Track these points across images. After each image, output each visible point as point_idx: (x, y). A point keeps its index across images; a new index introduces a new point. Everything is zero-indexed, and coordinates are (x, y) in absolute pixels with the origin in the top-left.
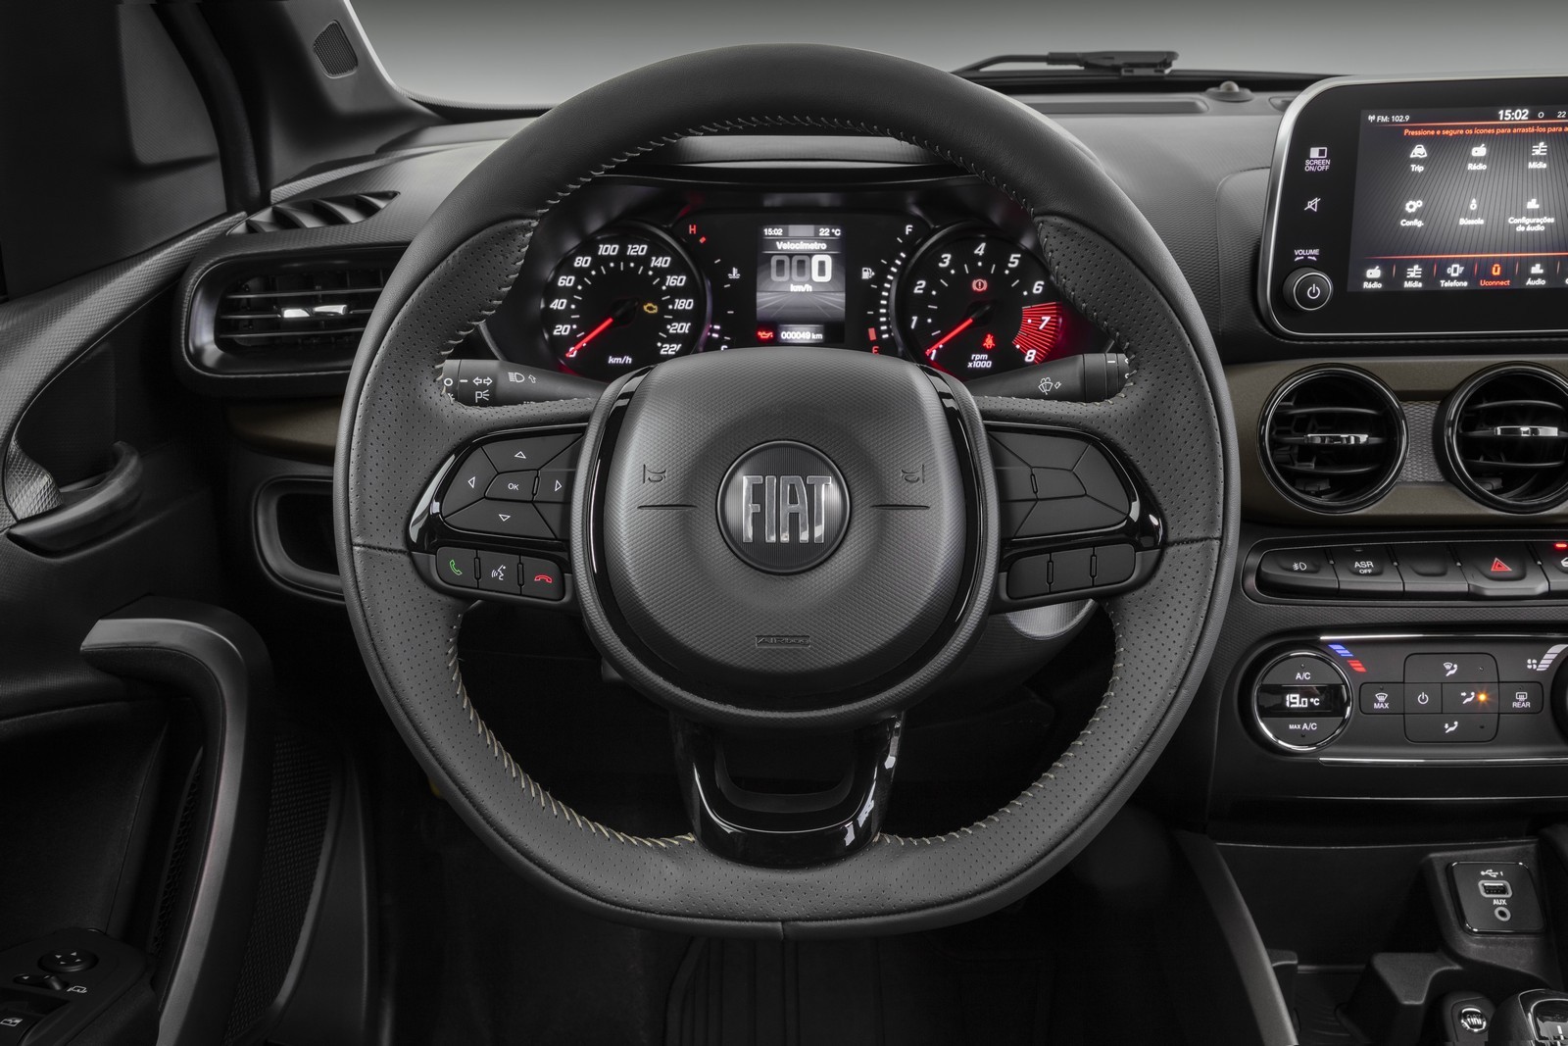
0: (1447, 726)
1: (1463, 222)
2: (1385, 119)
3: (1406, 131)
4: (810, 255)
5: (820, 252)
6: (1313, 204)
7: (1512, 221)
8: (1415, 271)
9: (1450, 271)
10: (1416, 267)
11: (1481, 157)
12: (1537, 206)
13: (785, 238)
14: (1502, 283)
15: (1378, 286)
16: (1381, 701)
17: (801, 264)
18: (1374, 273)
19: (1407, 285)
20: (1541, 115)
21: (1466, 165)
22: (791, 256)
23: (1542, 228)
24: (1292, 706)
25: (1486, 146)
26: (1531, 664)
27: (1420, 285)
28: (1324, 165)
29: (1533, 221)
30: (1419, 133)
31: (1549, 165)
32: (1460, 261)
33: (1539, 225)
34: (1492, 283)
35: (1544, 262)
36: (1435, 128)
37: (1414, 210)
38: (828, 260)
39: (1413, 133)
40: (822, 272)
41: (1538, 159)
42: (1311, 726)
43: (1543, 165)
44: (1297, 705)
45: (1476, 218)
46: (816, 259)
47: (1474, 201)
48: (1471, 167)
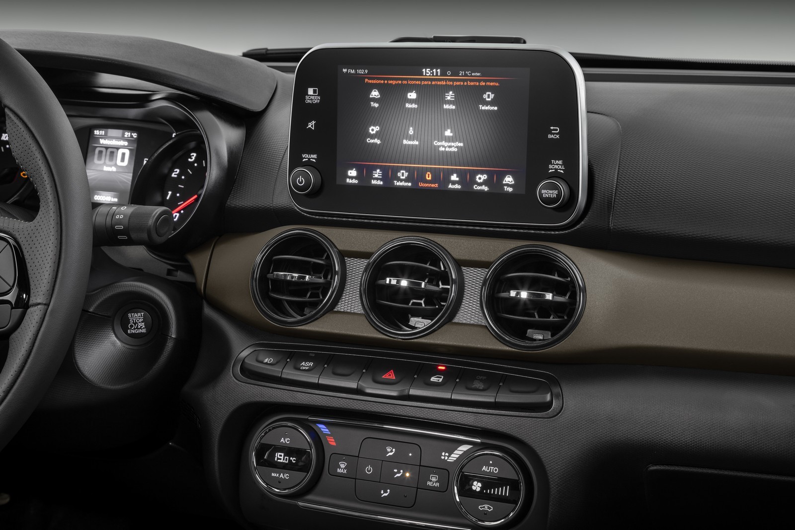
0: (382, 492)
1: (405, 142)
2: (353, 72)
3: (366, 80)
4: (118, 148)
5: (124, 147)
6: (311, 125)
7: (436, 143)
8: (377, 174)
9: (399, 174)
10: (378, 171)
11: (413, 99)
12: (451, 134)
13: (105, 137)
14: (433, 185)
15: (355, 181)
16: (343, 466)
17: (112, 153)
18: (353, 173)
19: (374, 182)
20: (449, 73)
21: (405, 105)
22: (107, 148)
23: (456, 150)
24: (279, 461)
25: (416, 92)
26: (444, 456)
27: (382, 183)
28: (316, 99)
29: (450, 144)
30: (374, 82)
31: (457, 107)
32: (406, 169)
33: (453, 147)
34: (426, 185)
35: (460, 173)
36: (384, 79)
37: (374, 132)
38: (127, 152)
39: (370, 81)
40: (123, 160)
41: (449, 102)
42: (284, 476)
43: (453, 107)
44: (282, 461)
45: (413, 140)
46: (121, 151)
47: (411, 128)
48: (408, 105)
